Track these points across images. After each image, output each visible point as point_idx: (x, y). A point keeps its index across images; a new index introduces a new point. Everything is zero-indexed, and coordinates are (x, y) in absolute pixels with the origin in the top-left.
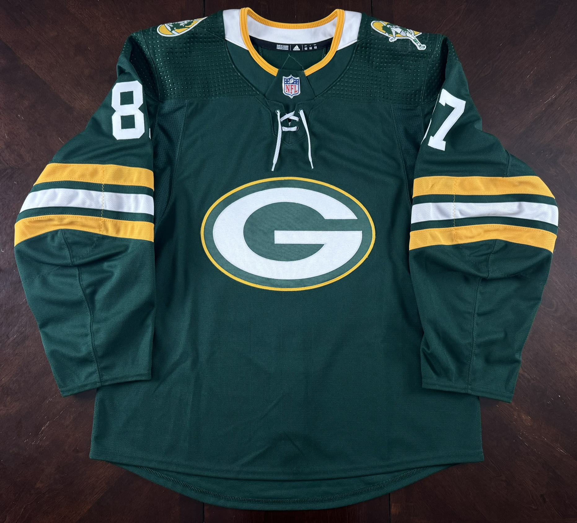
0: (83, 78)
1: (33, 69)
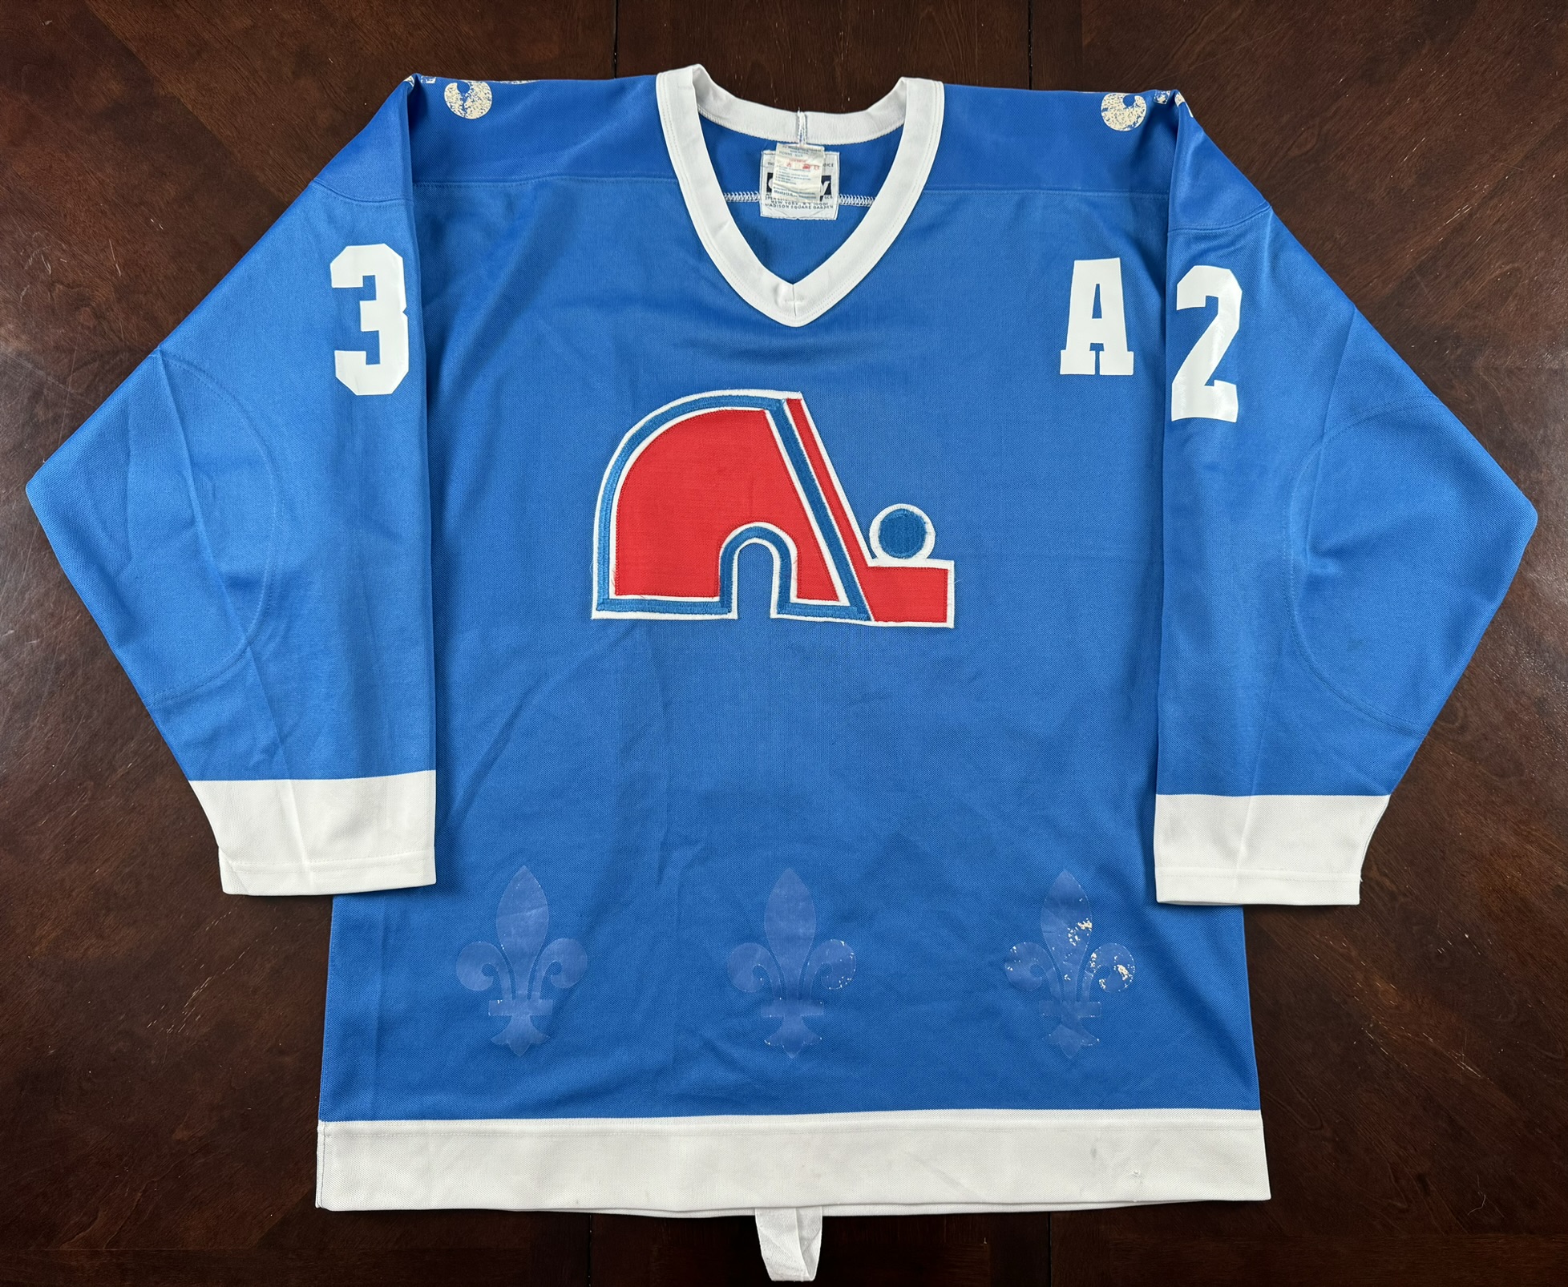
0: (316, 136)
1: (190, 107)
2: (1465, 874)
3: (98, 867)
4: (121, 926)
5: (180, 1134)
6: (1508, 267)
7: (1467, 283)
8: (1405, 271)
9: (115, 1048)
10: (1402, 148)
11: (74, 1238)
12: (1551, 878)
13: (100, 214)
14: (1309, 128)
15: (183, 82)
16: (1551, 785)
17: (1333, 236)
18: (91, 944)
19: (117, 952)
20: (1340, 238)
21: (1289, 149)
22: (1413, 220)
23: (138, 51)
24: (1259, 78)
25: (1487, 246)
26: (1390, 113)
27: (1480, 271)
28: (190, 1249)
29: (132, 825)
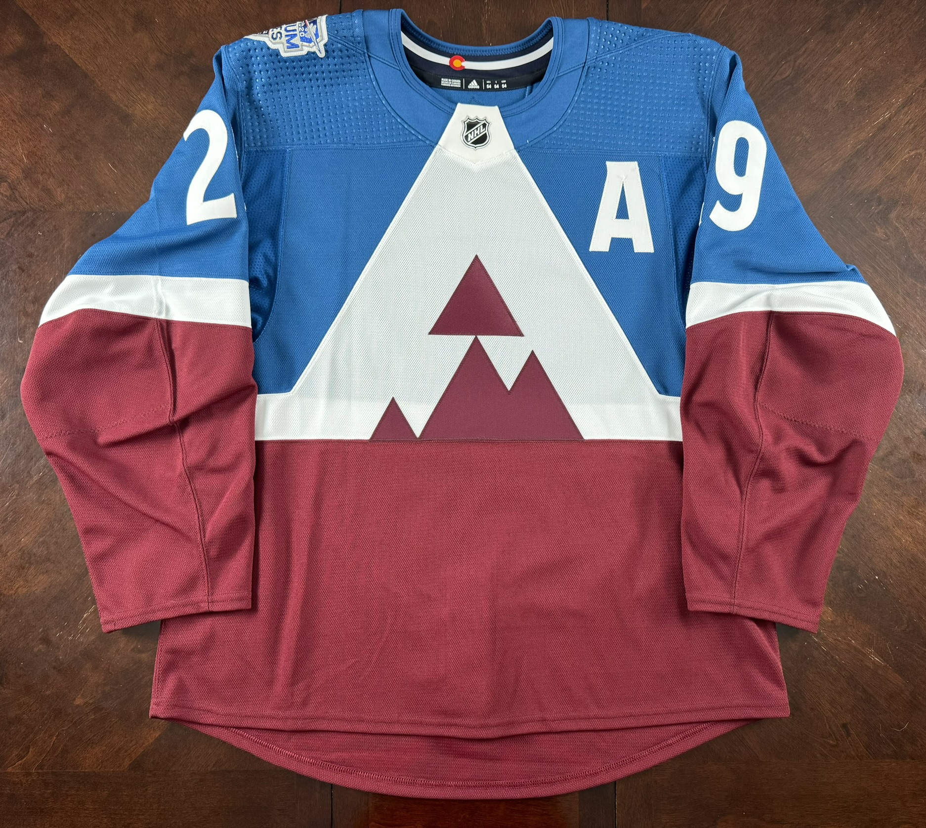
3: (23, 538)
4: (38, 574)
5: (79, 701)
8: (847, 155)
9: (37, 649)
10: (846, 75)
11: (15, 764)
13: (11, 122)
14: (786, 62)
17: (801, 133)
20: (807, 134)
21: (774, 76)
22: (853, 122)
23: (33, 14)
24: (756, 28)
25: (900, 138)
26: (839, 52)
27: (895, 155)
28: (86, 771)
29: (44, 511)
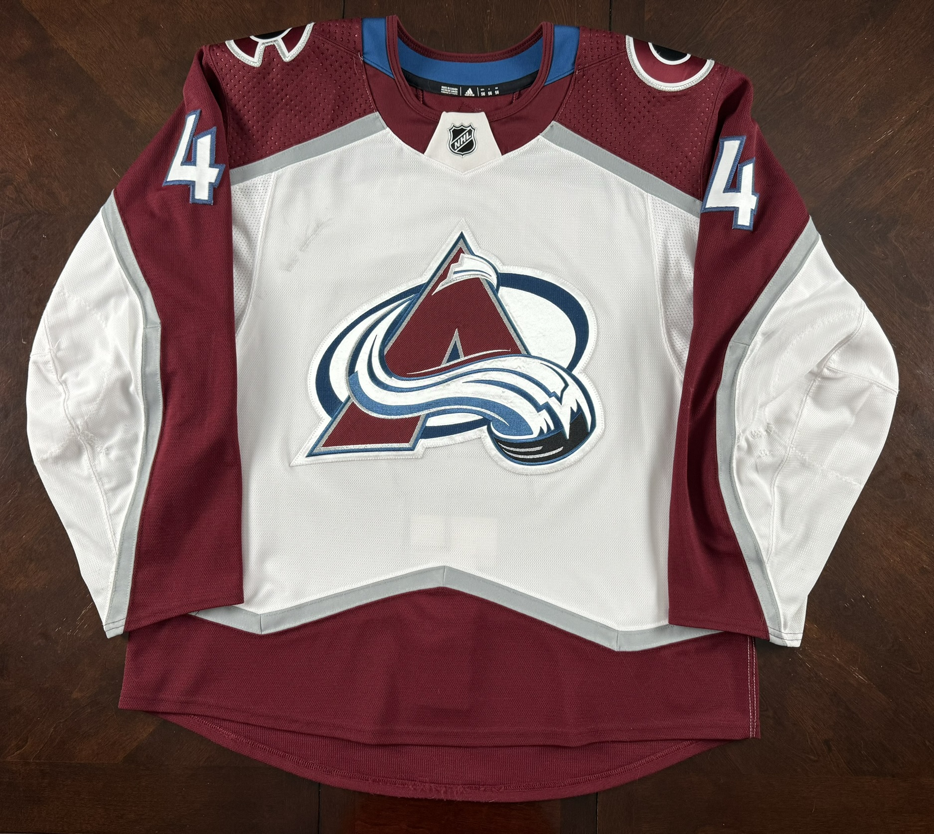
2: (865, 558)
6: (915, 171)
7: (888, 181)
12: (919, 562)
15: (68, 38)
16: (922, 504)
18: (21, 581)
19: (37, 585)
